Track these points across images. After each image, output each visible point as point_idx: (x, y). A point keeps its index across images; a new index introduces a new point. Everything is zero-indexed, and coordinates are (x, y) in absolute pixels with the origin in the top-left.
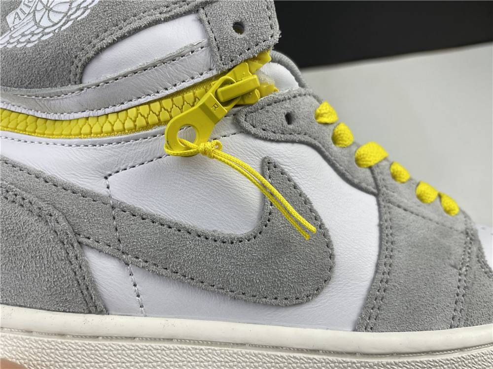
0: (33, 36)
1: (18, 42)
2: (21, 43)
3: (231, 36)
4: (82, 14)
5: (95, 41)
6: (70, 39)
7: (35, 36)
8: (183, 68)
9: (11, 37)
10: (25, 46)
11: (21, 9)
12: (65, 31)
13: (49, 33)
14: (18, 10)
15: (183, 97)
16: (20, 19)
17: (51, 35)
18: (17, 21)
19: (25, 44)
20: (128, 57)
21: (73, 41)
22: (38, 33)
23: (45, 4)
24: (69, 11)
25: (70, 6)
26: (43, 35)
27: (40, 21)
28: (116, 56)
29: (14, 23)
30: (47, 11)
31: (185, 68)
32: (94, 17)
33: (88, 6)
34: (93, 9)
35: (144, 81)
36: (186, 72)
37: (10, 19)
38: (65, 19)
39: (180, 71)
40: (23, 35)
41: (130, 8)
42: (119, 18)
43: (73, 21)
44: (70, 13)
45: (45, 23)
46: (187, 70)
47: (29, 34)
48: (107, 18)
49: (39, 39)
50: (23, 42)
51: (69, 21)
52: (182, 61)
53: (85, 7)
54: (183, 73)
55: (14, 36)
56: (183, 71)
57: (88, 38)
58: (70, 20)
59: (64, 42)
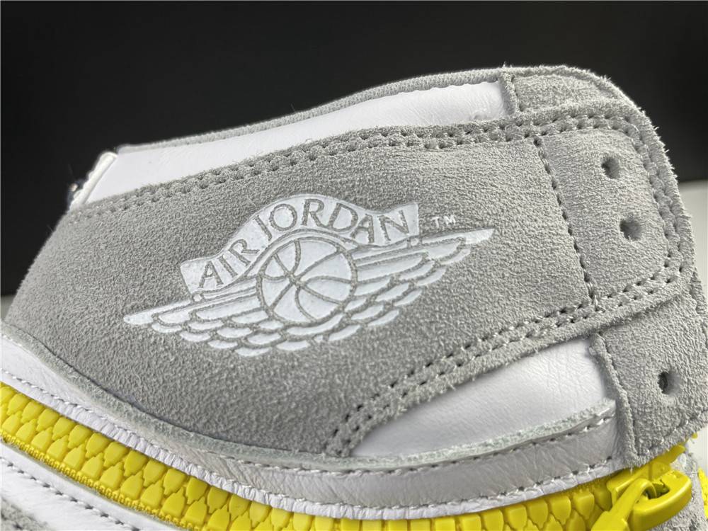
0: (256, 333)
1: (215, 335)
2: (223, 340)
3: (658, 402)
4: (380, 316)
5: (407, 383)
6: (353, 369)
7: (260, 335)
8: (566, 455)
9: (194, 317)
10: (233, 350)
11: (222, 260)
12: (339, 344)
13: (300, 339)
14: (215, 260)
15: (549, 507)
16: (220, 282)
17: (305, 345)
18: (211, 284)
19: (232, 345)
20: (466, 422)
21: (359, 373)
22: (271, 333)
23: (290, 269)
24: (347, 301)
25: (351, 291)
26: (285, 340)
27: (275, 304)
28: (443, 418)
29: (201, 285)
30: (294, 288)
31: (570, 454)
32: (408, 329)
33: (394, 301)
34: (405, 313)
35: (489, 473)
36: (570, 461)
37: (192, 272)
38: (339, 317)
39: (559, 460)
40: (228, 323)
41: (480, 322)
42: (458, 341)
43: (358, 327)
44: (350, 307)
45: (288, 311)
46: (572, 459)
47: (245, 326)
48: (436, 339)
49: (274, 344)
50: (228, 341)
51: (348, 325)
52: (568, 442)
53: (388, 304)
54: (563, 463)
55: (203, 316)
56: (564, 460)
57: (393, 374)
58: (353, 324)
59: (339, 371)
